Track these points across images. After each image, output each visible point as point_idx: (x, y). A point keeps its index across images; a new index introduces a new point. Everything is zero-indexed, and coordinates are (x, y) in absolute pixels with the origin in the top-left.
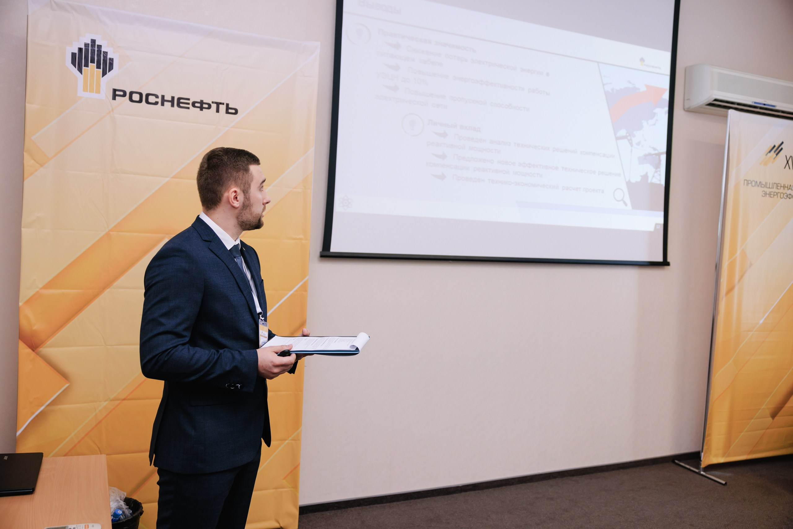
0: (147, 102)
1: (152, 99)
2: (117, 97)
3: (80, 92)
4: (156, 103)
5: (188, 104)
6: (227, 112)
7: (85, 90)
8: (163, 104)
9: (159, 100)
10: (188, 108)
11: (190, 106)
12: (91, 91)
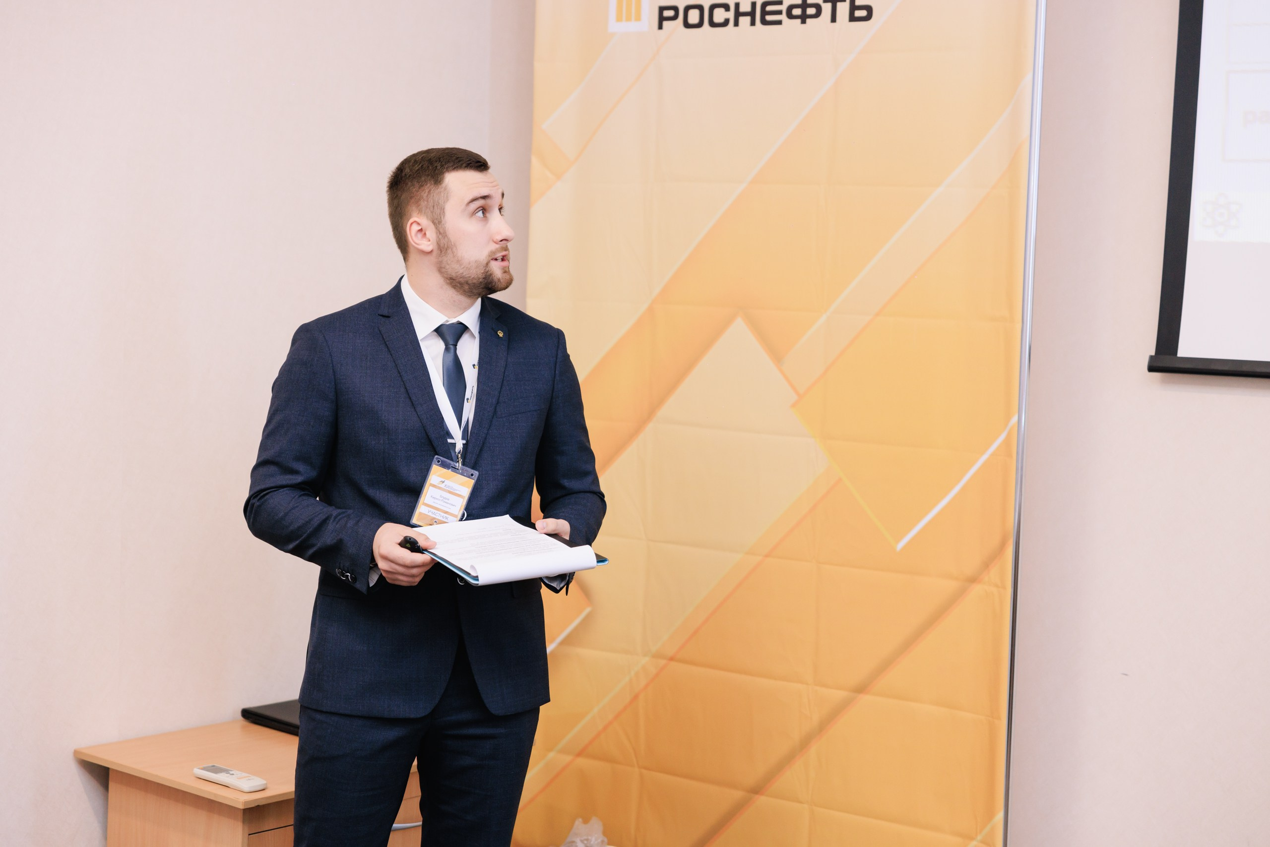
0: (713, 24)
1: (720, 15)
2: (665, 23)
3: (614, 26)
4: (726, 23)
5: (779, 12)
6: (853, 18)
7: (619, 19)
8: (736, 24)
9: (731, 15)
10: (779, 23)
11: (783, 17)
12: (628, 19)
